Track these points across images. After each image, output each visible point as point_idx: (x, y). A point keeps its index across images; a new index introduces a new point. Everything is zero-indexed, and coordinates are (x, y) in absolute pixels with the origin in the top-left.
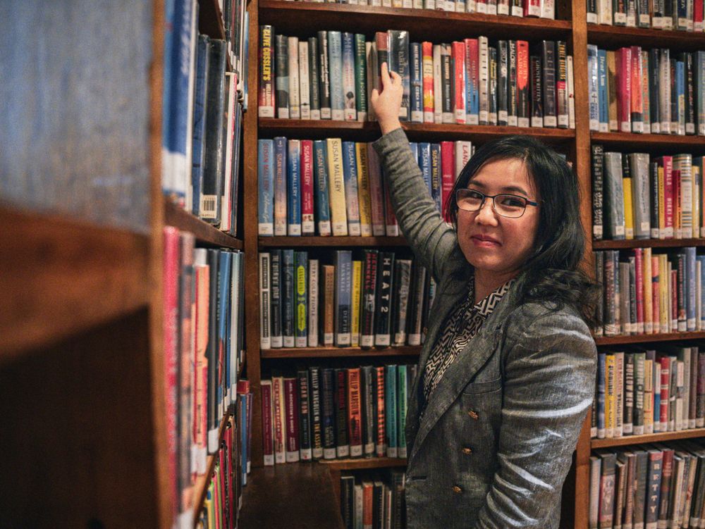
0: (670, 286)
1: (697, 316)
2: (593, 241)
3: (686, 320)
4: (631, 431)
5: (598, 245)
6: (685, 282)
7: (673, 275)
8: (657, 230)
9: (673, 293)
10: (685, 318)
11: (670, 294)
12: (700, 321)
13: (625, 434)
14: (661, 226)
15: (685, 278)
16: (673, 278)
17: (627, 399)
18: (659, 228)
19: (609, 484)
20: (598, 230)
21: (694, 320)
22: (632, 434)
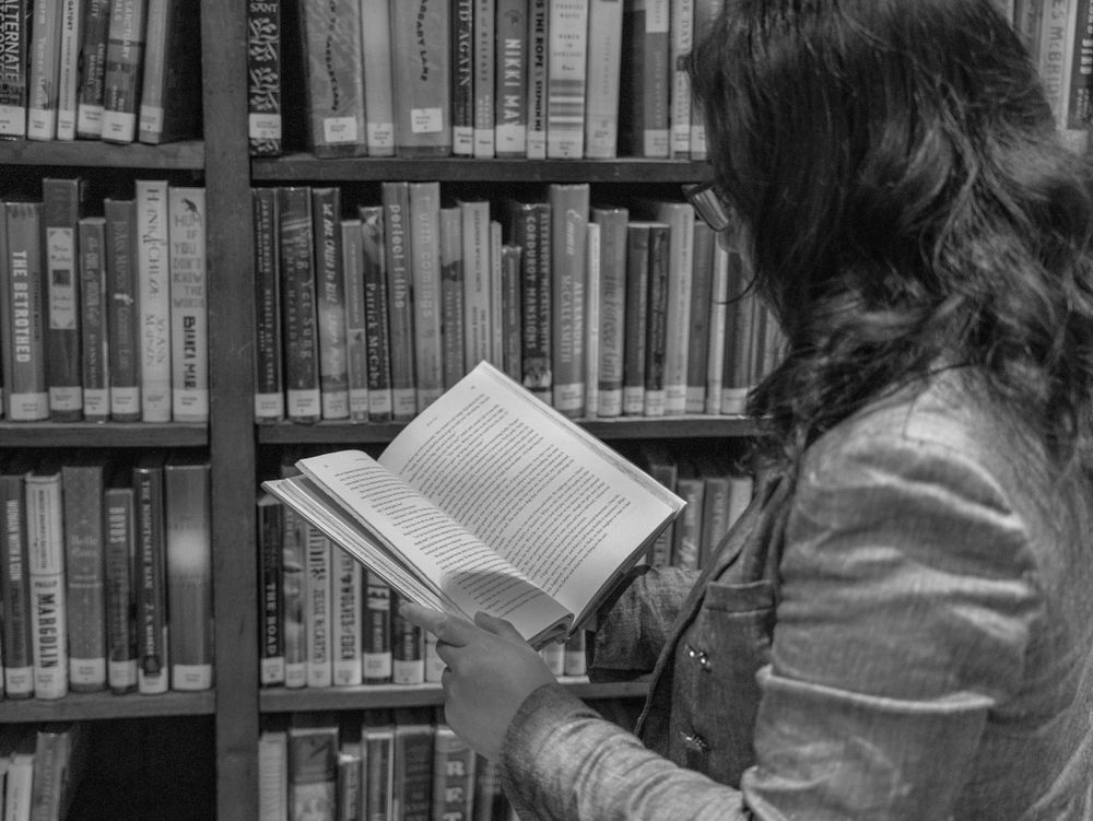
0: (498, 293)
1: (584, 378)
2: (252, 158)
3: (552, 388)
4: (385, 671)
5: (267, 170)
6: (546, 282)
7: (505, 261)
8: (468, 130)
9: (505, 312)
10: (546, 381)
11: (498, 314)
12: (594, 392)
13: (366, 681)
14: (479, 121)
15: (546, 270)
16: (505, 269)
17: (370, 590)
18: (474, 125)
19: (313, 804)
20: (265, 127)
21: (576, 388)
22: (390, 680)
